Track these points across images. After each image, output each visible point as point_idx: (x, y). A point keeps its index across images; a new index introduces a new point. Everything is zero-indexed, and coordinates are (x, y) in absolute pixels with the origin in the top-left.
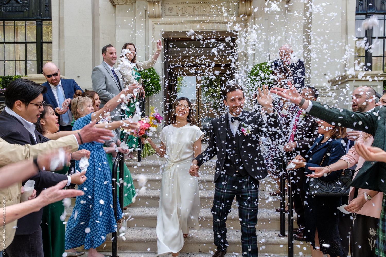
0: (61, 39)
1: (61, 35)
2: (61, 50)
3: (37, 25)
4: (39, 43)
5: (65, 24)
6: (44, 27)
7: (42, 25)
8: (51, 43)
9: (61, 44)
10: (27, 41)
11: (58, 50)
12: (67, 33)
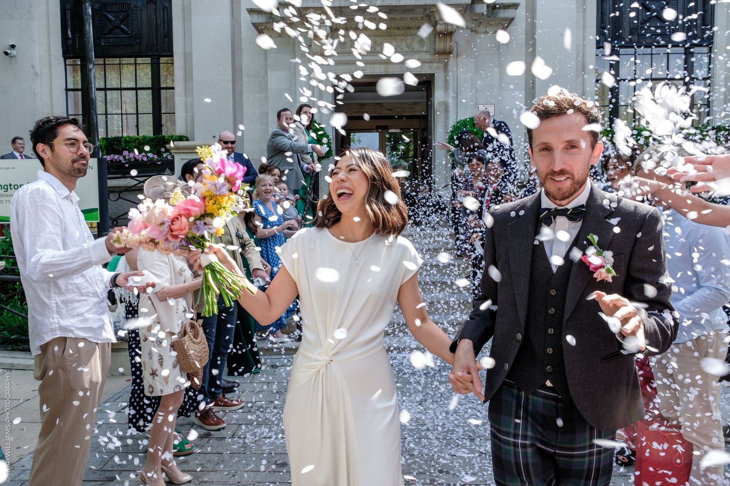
0: (187, 83)
1: (188, 77)
2: (188, 99)
3: (152, 64)
4: (156, 89)
5: (193, 62)
6: (162, 66)
7: (159, 64)
8: (173, 88)
9: (188, 91)
10: (138, 86)
11: (183, 99)
12: (197, 76)
